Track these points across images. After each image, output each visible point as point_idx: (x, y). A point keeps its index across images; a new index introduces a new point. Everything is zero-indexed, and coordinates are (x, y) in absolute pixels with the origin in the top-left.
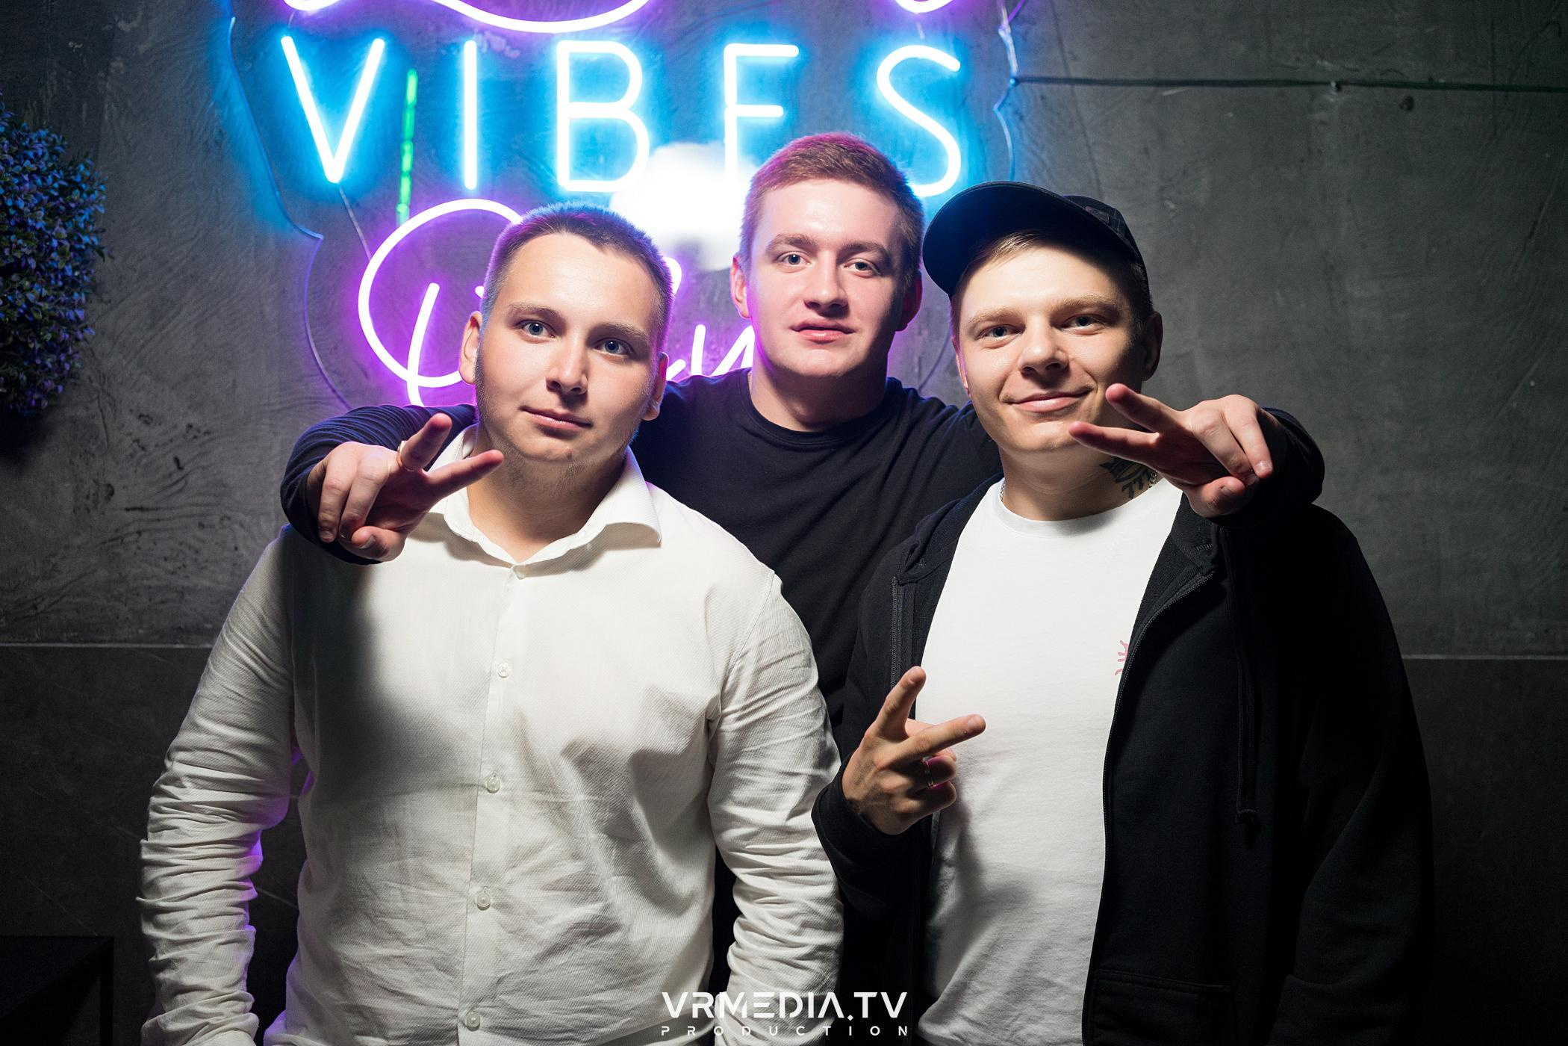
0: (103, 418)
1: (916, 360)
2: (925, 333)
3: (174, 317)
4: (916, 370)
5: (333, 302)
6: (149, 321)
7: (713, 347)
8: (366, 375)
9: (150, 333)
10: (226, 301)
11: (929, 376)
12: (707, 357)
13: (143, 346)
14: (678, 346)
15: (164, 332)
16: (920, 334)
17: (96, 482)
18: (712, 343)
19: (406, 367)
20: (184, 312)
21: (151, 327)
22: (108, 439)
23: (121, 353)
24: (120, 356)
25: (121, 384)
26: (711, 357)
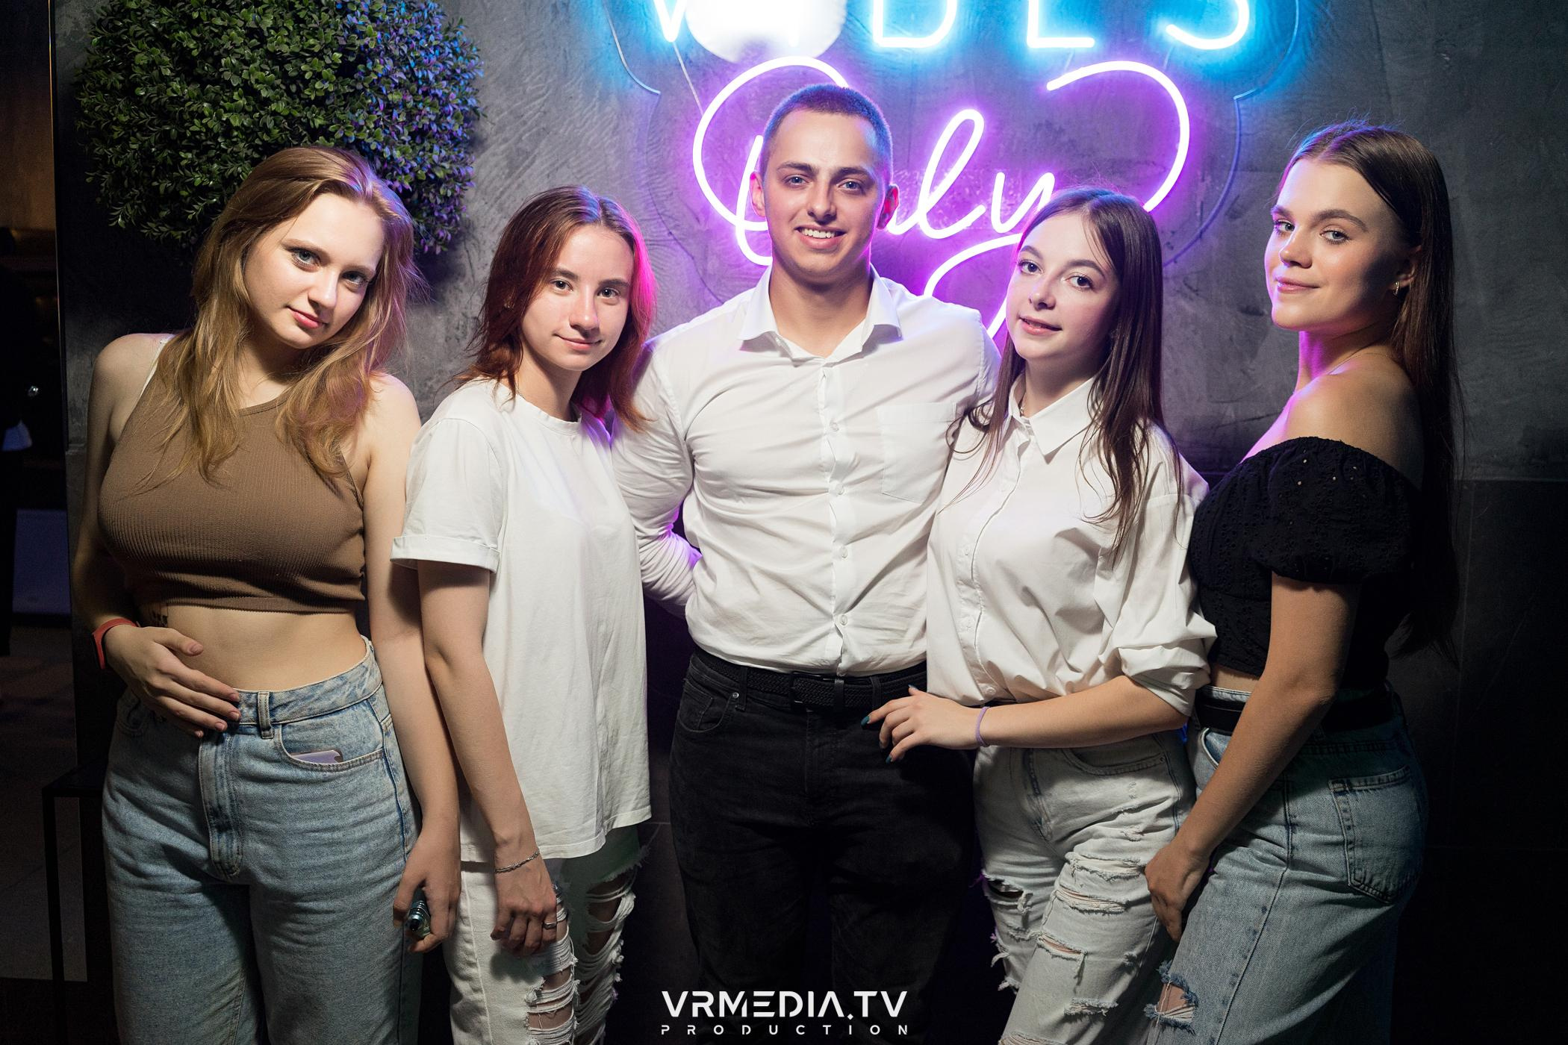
0: (469, 257)
1: (1199, 204)
2: (1208, 179)
3: (528, 167)
4: (1199, 214)
5: (669, 152)
6: (507, 171)
7: (1011, 193)
8: (698, 219)
9: (508, 182)
10: (574, 151)
11: (1212, 220)
12: (1005, 203)
13: (502, 193)
14: (978, 192)
15: (520, 180)
16: (1203, 180)
17: (464, 315)
18: (1010, 189)
19: (734, 212)
20: (537, 162)
21: (509, 175)
22: (473, 276)
23: (484, 199)
24: (483, 202)
25: (484, 227)
26: (1008, 202)
